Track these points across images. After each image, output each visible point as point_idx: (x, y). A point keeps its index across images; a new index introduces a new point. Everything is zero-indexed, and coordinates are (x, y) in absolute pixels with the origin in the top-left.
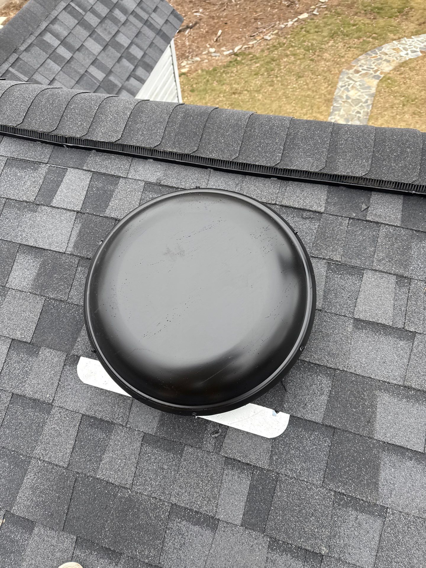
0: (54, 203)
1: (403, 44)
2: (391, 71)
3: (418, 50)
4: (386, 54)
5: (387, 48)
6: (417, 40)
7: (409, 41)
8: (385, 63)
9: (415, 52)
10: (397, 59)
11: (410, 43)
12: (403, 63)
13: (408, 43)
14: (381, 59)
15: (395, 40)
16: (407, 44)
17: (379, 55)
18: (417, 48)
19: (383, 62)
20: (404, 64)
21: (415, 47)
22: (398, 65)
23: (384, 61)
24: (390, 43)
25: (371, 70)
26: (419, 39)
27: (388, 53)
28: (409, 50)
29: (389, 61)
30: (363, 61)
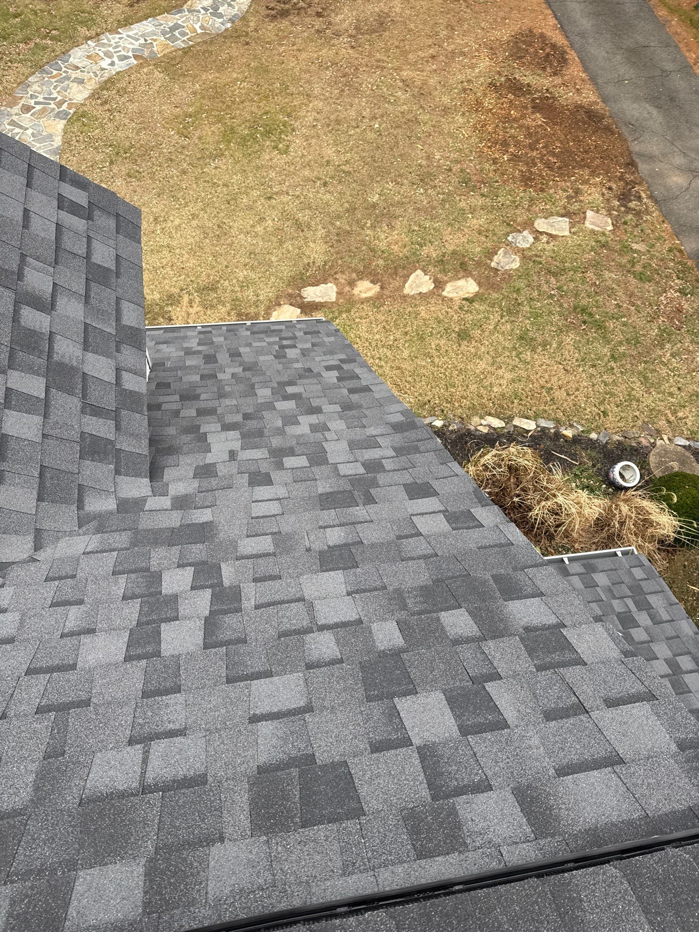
1: (104, 45)
2: (86, 99)
3: (130, 54)
4: (77, 68)
5: (77, 55)
6: (128, 36)
7: (114, 38)
8: (75, 85)
9: (126, 58)
10: (96, 76)
11: (116, 43)
12: (106, 82)
13: (112, 42)
14: (68, 78)
15: (90, 38)
16: (110, 45)
17: (65, 72)
18: (128, 51)
19: (71, 85)
20: (108, 84)
21: (124, 49)
22: (98, 86)
23: (73, 81)
24: (83, 46)
25: (52, 102)
26: (130, 33)
27: (80, 65)
28: (115, 55)
29: (81, 82)
30: (36, 87)
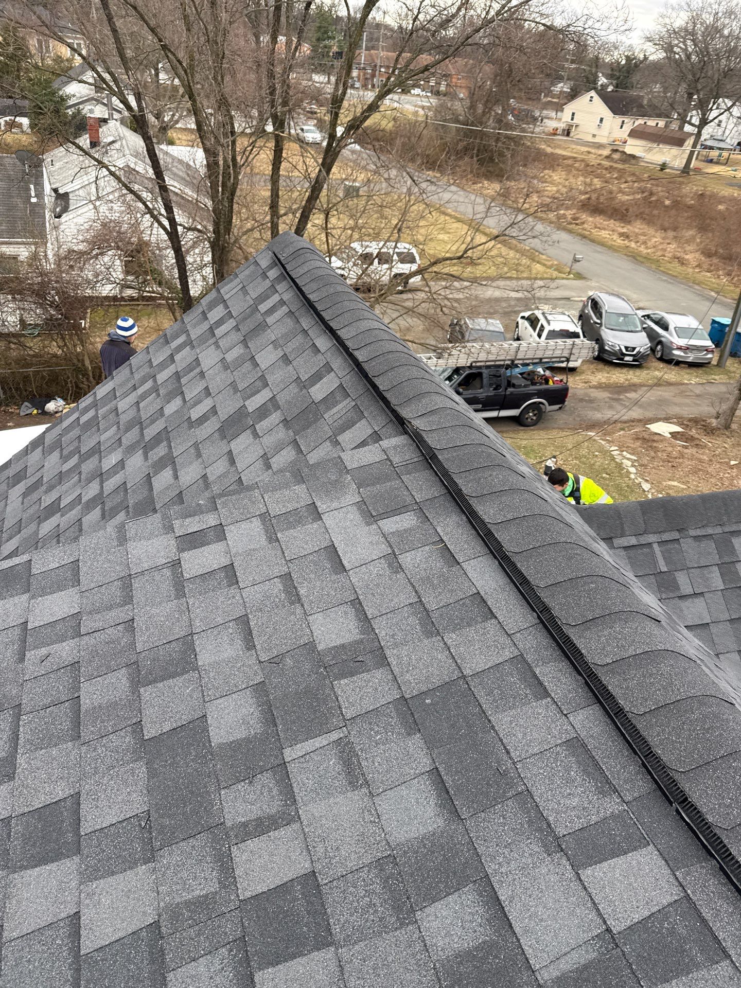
0: (587, 874)
